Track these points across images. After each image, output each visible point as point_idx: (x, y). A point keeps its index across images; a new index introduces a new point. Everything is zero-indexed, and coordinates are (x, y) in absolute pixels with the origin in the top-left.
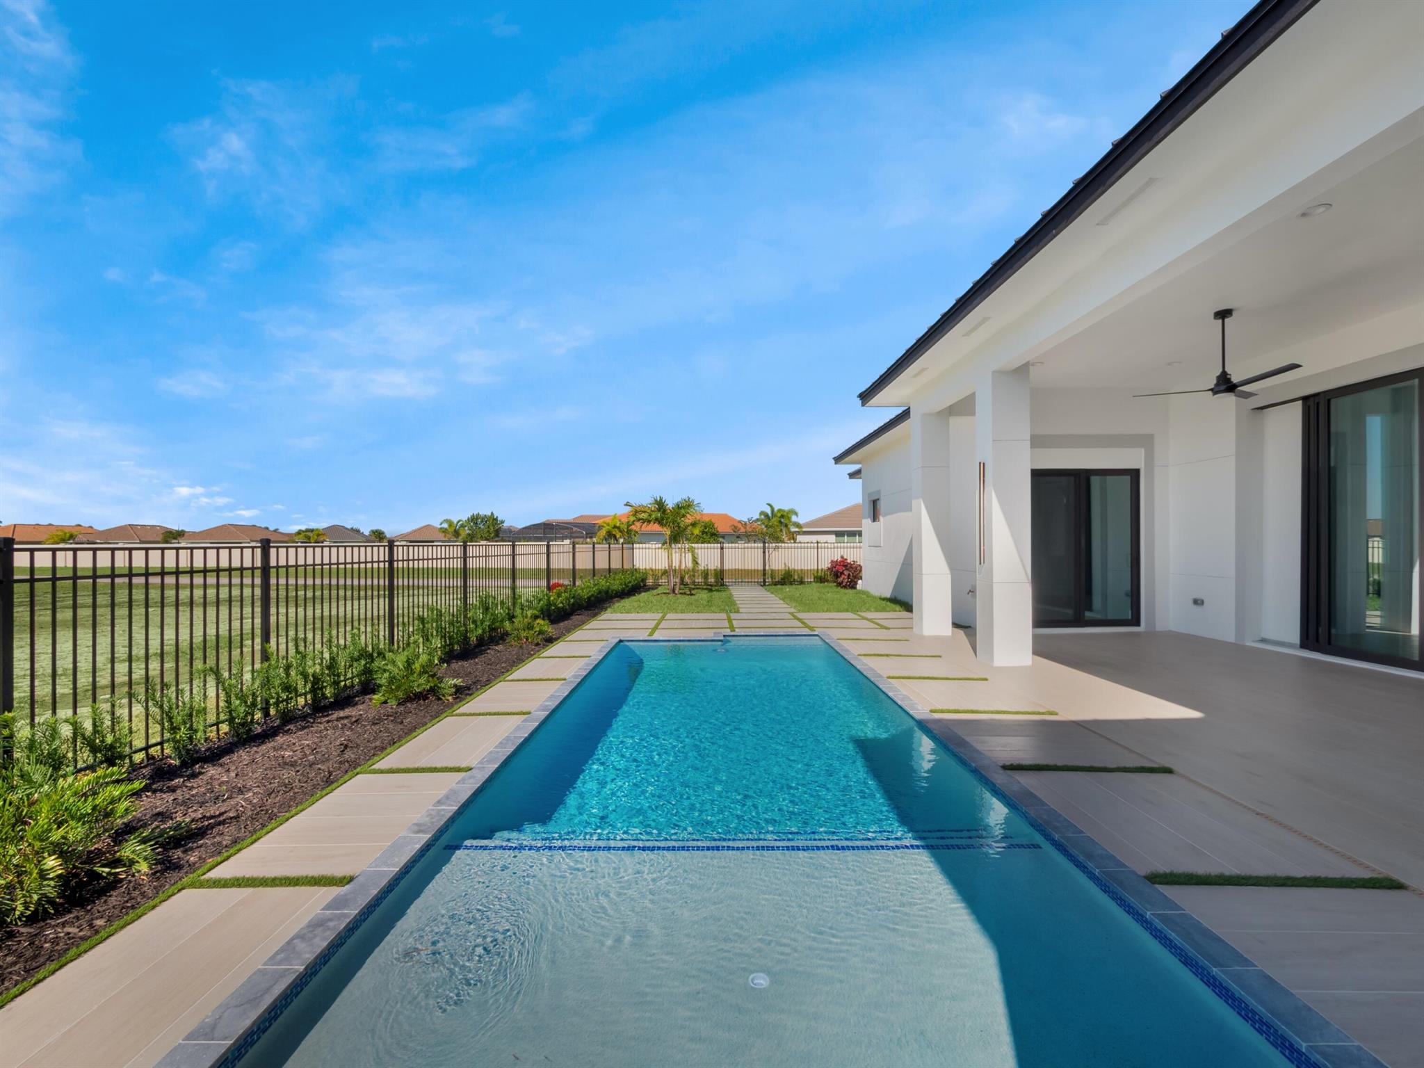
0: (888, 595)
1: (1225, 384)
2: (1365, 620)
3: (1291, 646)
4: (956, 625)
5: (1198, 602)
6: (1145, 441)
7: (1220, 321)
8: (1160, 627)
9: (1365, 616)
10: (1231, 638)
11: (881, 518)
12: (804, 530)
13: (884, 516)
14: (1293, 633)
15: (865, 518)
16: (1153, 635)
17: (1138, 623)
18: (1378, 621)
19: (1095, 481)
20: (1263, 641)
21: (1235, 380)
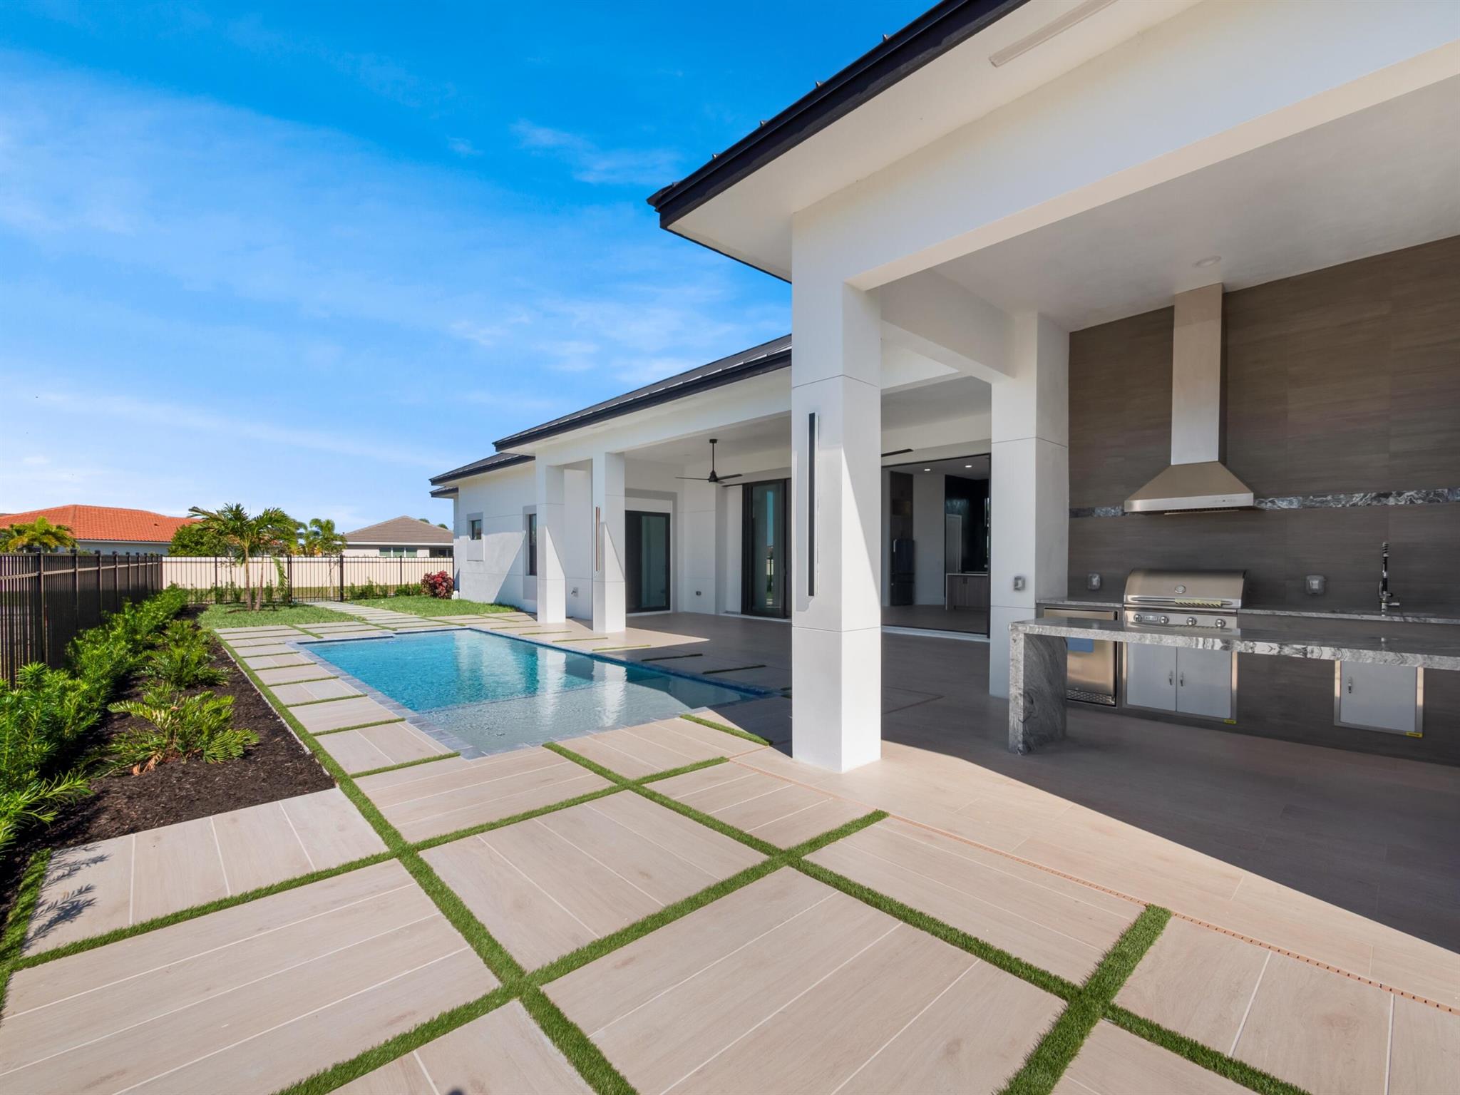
0: (493, 602)
1: (714, 478)
2: (766, 603)
3: (737, 613)
4: (569, 617)
5: (698, 593)
6: (672, 497)
7: (711, 444)
8: (680, 610)
9: (766, 601)
10: (713, 613)
11: (483, 536)
12: (349, 543)
13: (486, 534)
14: (738, 608)
15: (463, 535)
16: (676, 614)
17: (669, 609)
18: (771, 603)
19: (644, 519)
20: (727, 612)
21: (718, 475)
